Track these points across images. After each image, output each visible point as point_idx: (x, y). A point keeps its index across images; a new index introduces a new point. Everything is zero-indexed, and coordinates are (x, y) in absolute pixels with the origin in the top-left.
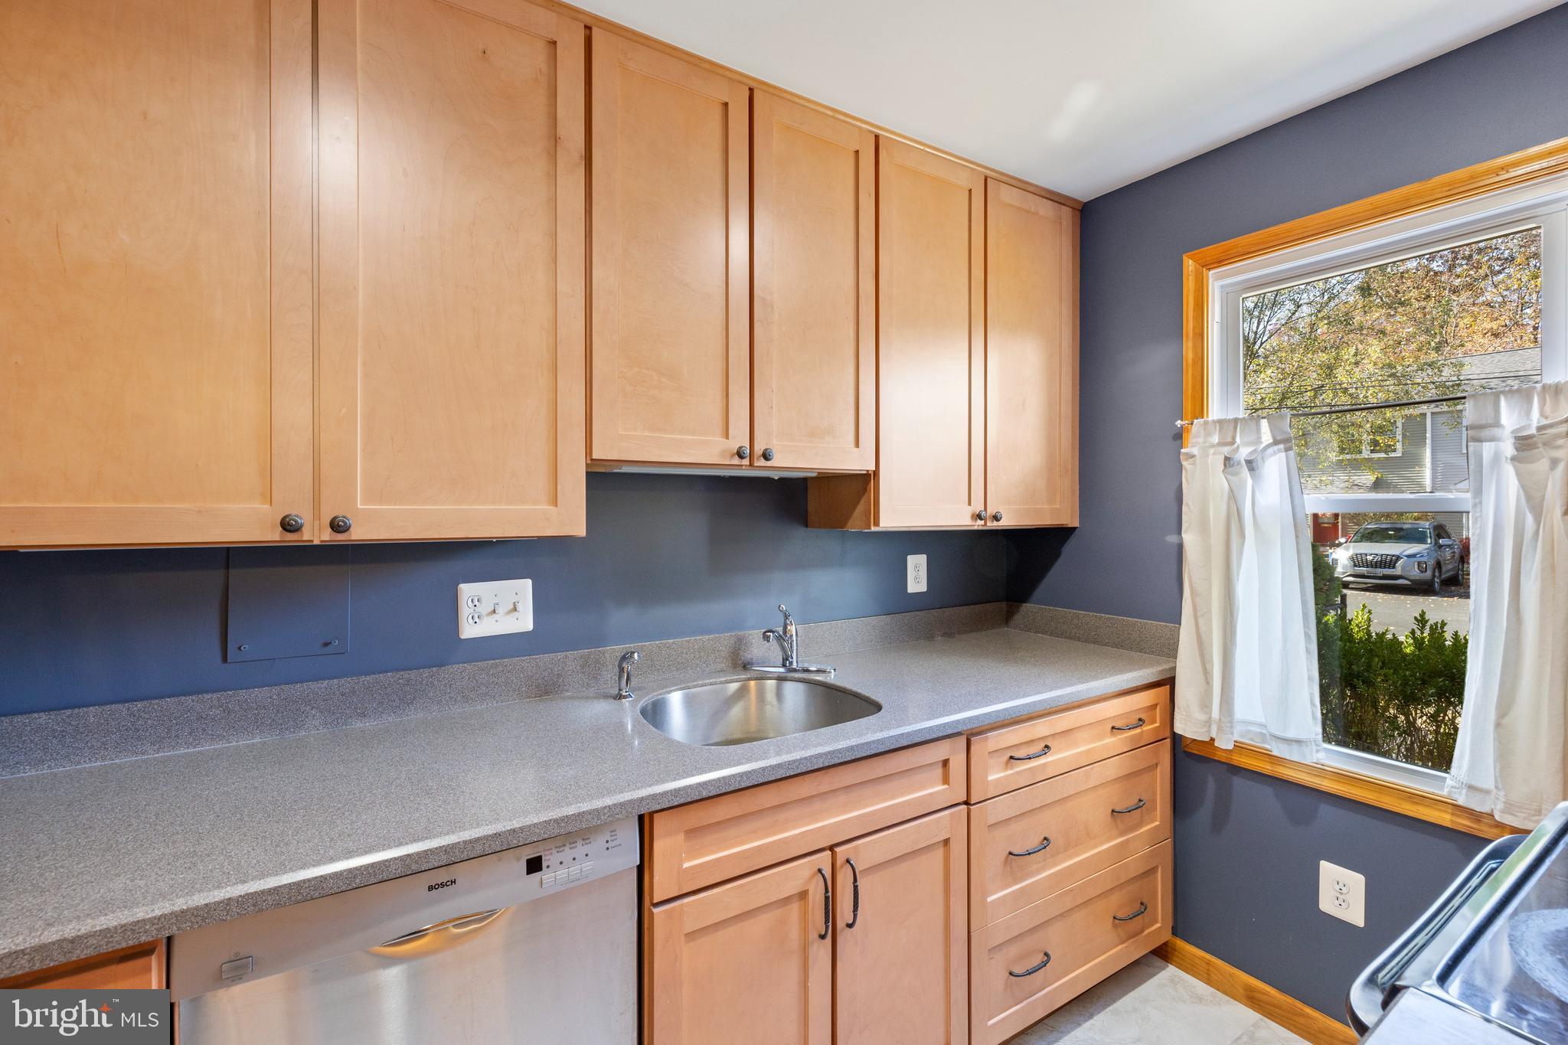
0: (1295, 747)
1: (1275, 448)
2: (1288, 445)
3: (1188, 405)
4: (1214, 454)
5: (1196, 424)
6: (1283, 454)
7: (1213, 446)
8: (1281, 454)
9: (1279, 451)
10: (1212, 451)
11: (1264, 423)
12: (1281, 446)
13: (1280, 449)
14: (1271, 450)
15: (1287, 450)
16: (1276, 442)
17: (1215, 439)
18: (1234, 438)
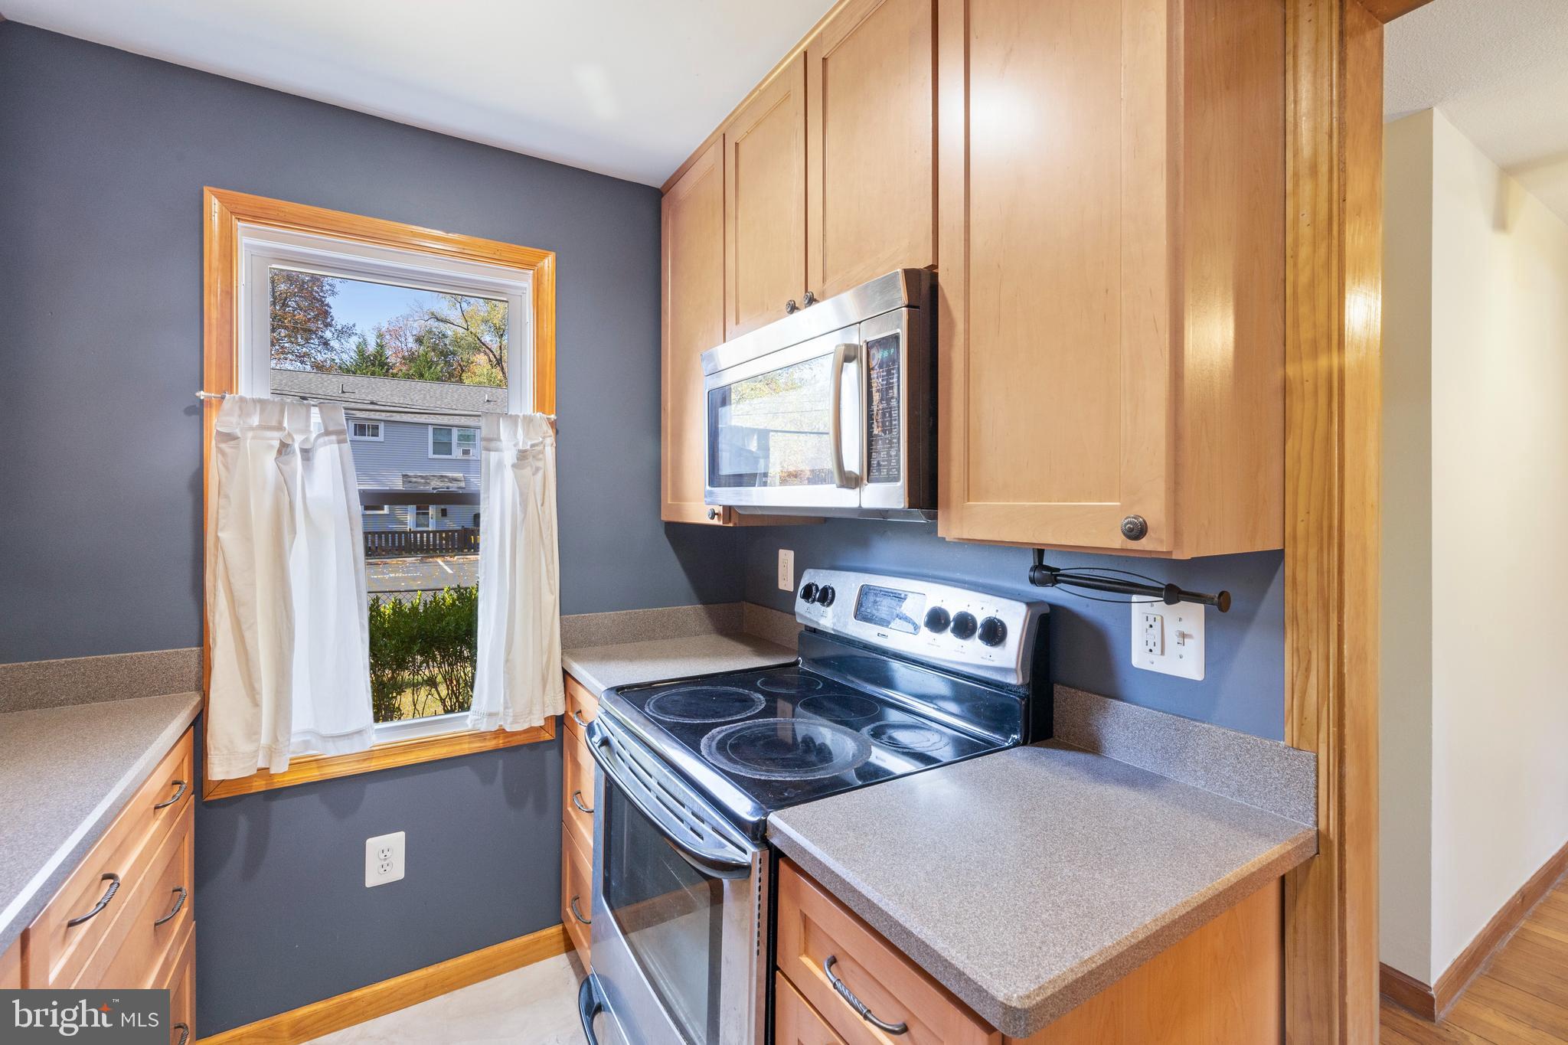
0: (356, 738)
1: (327, 438)
2: (342, 437)
3: (211, 373)
4: (254, 438)
5: (229, 400)
6: (336, 446)
7: (251, 428)
8: (332, 445)
9: (331, 442)
10: (250, 434)
11: (315, 411)
12: (334, 438)
13: (333, 440)
14: (321, 440)
15: (339, 442)
16: (327, 433)
17: (255, 421)
18: (281, 423)
